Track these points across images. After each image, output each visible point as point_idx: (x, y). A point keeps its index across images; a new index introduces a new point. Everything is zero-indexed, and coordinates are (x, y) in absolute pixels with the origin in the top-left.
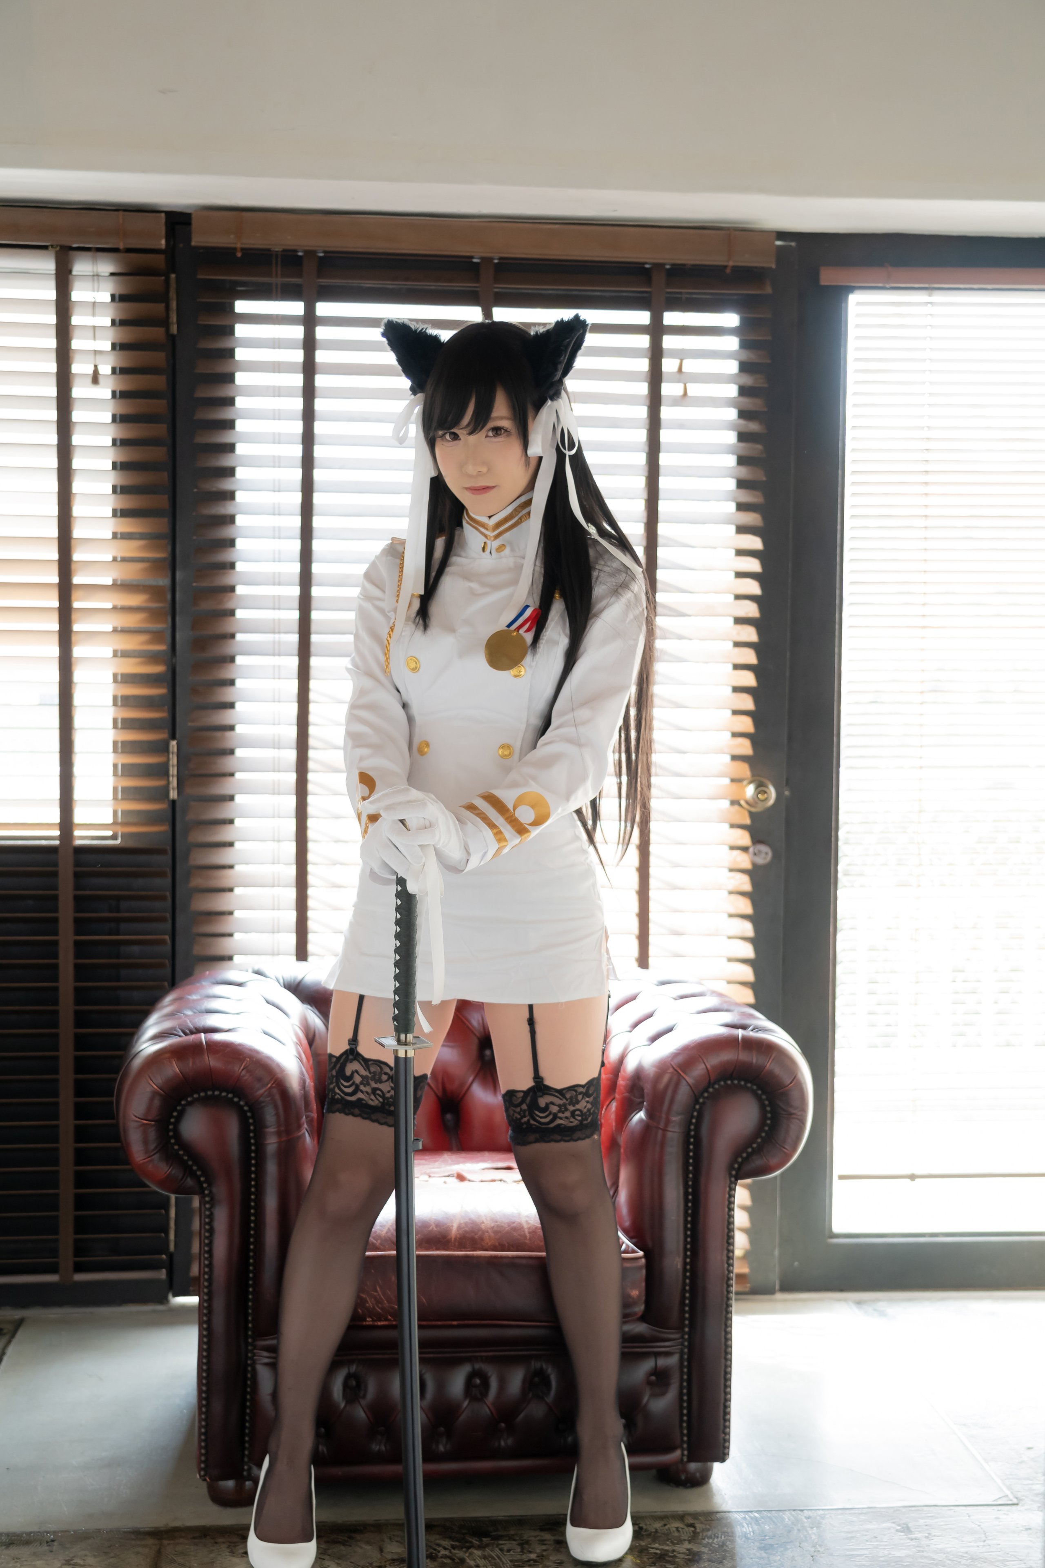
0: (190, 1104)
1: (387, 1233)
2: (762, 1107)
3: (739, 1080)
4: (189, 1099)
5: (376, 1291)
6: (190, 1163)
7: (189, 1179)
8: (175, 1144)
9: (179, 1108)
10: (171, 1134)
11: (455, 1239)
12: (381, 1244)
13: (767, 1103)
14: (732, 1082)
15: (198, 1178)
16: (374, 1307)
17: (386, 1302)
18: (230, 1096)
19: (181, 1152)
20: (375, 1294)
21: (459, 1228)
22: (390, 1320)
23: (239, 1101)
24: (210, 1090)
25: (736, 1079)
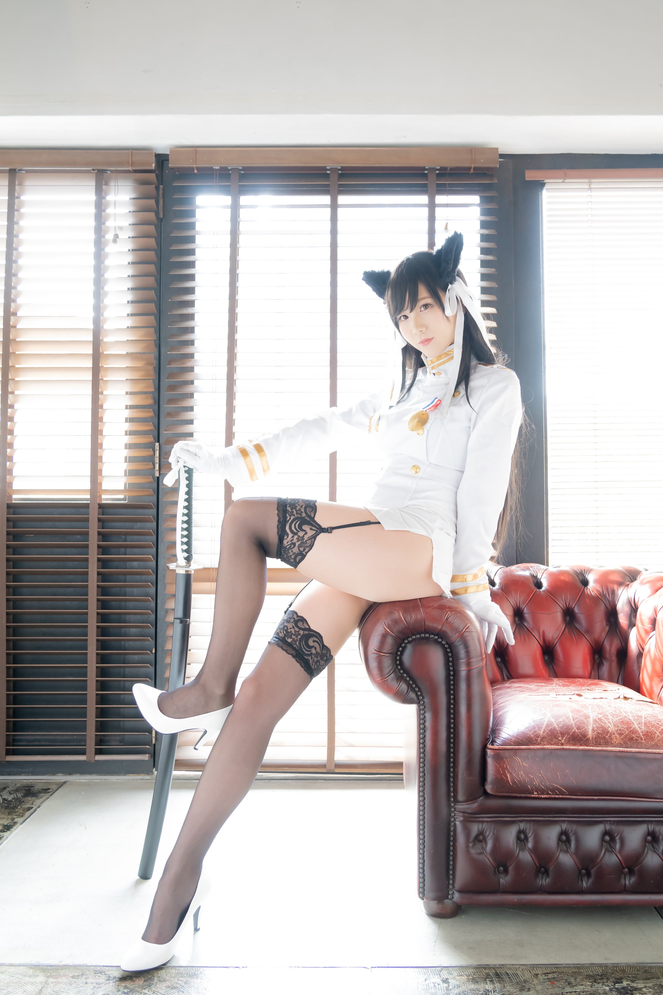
1: (544, 732)
5: (540, 773)
6: (411, 682)
7: (411, 693)
8: (400, 669)
10: (398, 662)
11: (593, 737)
12: (541, 740)
16: (539, 785)
17: (547, 781)
18: (436, 637)
19: (405, 675)
20: (539, 776)
21: (593, 730)
22: (550, 794)
23: (442, 641)
24: (422, 633)
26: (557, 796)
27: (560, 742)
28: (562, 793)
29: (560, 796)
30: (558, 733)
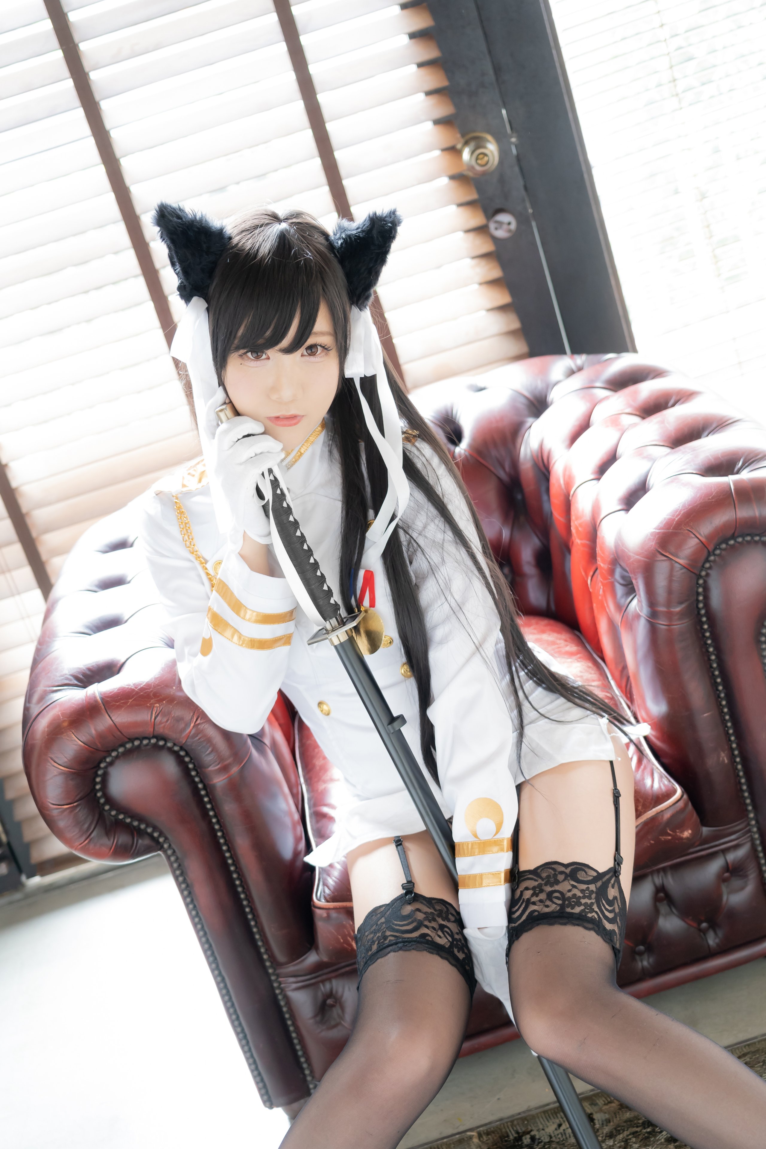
0: (111, 764)
3: (743, 536)
4: (108, 760)
6: (136, 823)
7: (140, 841)
9: (100, 772)
10: (102, 801)
14: (735, 541)
18: (153, 742)
19: (121, 817)
23: (166, 744)
24: (127, 743)
25: (738, 536)
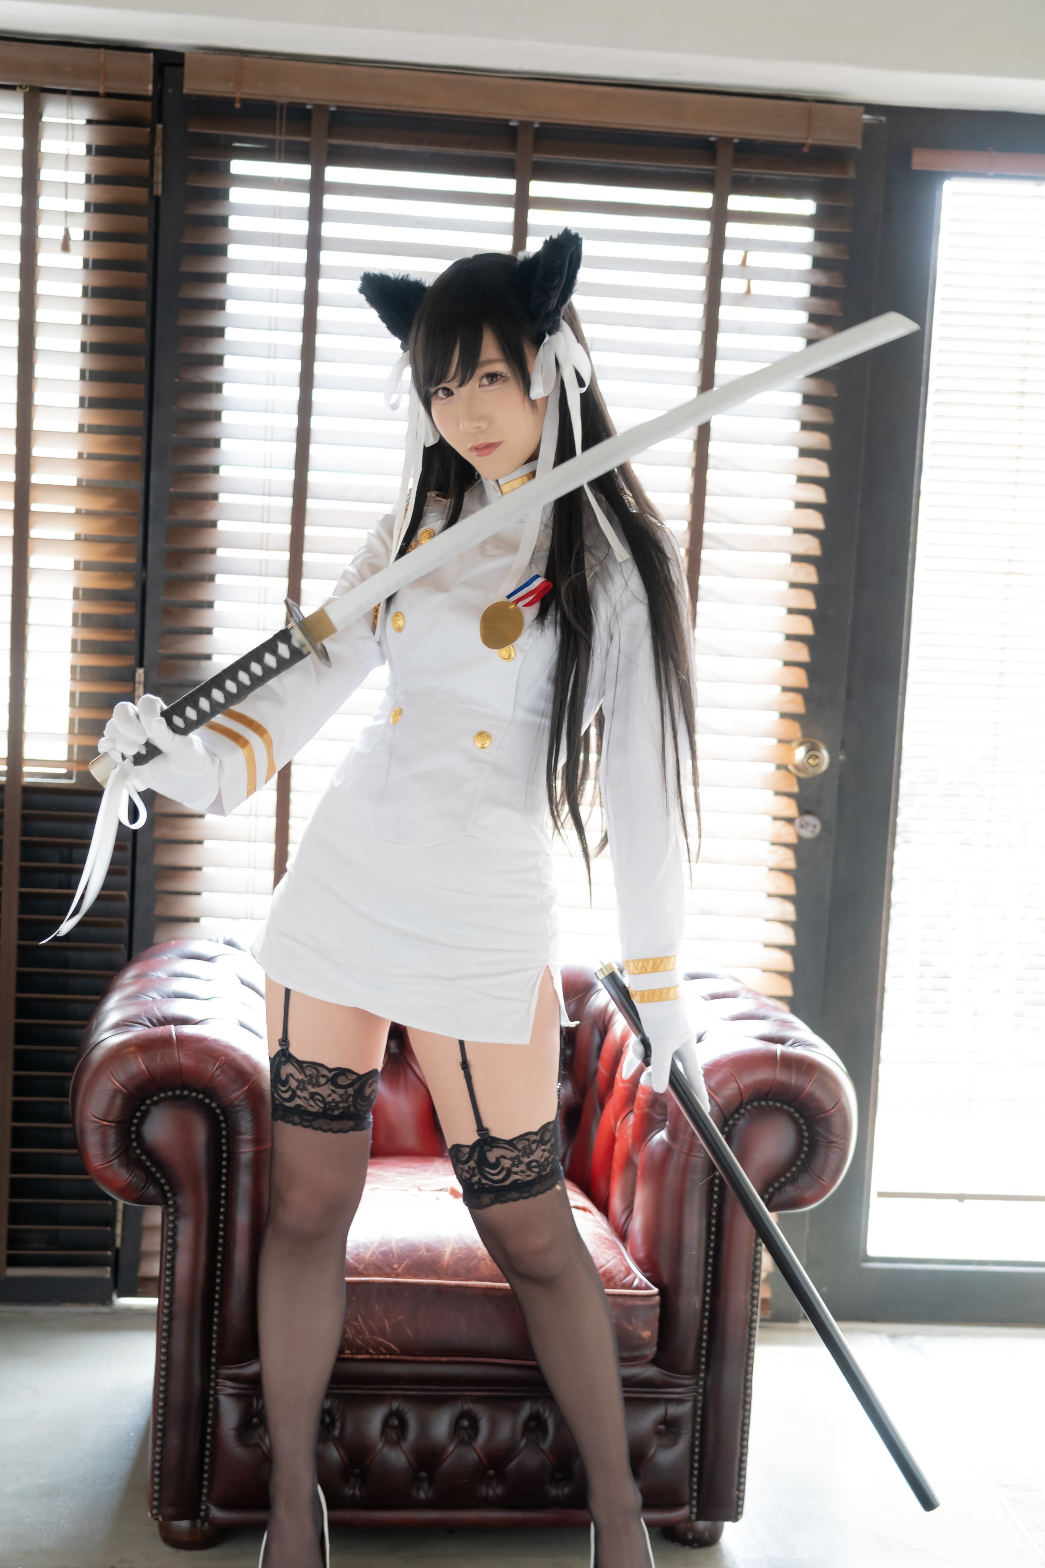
0: (155, 1103)
1: (371, 1256)
2: (800, 1132)
3: (775, 1100)
4: (155, 1098)
5: (357, 1321)
6: (153, 1169)
7: (151, 1188)
8: (137, 1148)
9: (143, 1108)
10: (133, 1136)
11: (448, 1266)
12: (365, 1269)
13: (804, 1127)
14: (767, 1103)
15: (161, 1186)
16: (353, 1337)
17: (367, 1333)
18: (201, 1096)
19: (144, 1158)
20: (356, 1324)
21: (453, 1254)
22: (371, 1353)
23: (210, 1103)
24: (178, 1089)
25: (771, 1100)
26: (382, 1357)
27: (395, 1272)
28: (390, 1352)
29: (388, 1357)
30: (393, 1256)
